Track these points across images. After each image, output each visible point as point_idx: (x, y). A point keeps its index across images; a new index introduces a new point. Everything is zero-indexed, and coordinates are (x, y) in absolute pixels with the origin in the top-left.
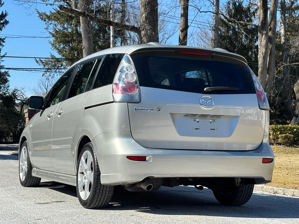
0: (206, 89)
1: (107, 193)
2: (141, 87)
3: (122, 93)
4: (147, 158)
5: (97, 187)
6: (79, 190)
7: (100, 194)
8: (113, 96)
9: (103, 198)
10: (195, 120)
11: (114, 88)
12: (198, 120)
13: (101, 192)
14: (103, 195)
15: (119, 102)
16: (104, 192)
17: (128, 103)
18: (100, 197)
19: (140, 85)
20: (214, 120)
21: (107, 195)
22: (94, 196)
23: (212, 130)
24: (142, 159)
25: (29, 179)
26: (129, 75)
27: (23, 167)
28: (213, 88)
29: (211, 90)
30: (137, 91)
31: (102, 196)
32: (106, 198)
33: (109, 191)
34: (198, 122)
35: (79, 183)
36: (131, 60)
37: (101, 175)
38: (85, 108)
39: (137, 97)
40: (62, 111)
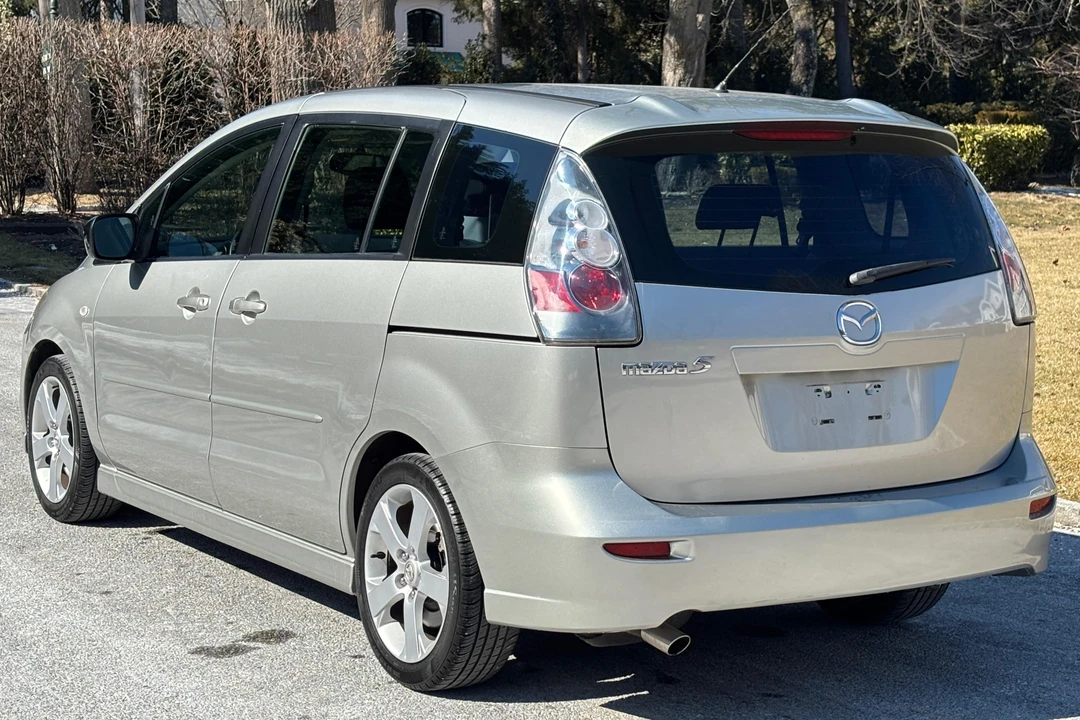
0: (859, 279)
1: (500, 643)
2: (641, 286)
3: (573, 310)
4: (675, 549)
5: (466, 628)
6: (375, 620)
7: (477, 651)
8: (536, 317)
9: (483, 660)
10: (819, 390)
11: (536, 285)
12: (827, 389)
13: (480, 643)
14: (486, 653)
15: (561, 343)
16: (490, 642)
17: (596, 347)
18: (473, 660)
19: (637, 279)
20: (877, 384)
21: (497, 651)
22: (455, 659)
23: (875, 421)
24: (659, 551)
25: (86, 500)
26: (591, 239)
27: (51, 449)
28: (879, 273)
29: (872, 280)
30: (625, 299)
31: (480, 655)
32: (493, 659)
33: (505, 638)
34: (829, 394)
35: (368, 591)
36: (592, 179)
37: (486, 591)
38: (391, 329)
39: (628, 325)
40: (262, 306)
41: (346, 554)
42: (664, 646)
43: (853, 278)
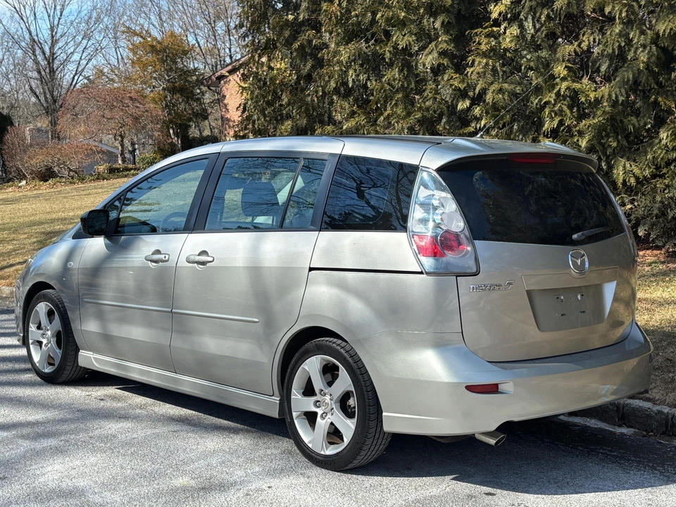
0: (578, 237)
2: (476, 242)
4: (501, 387)
8: (420, 260)
10: (558, 298)
12: (562, 297)
15: (437, 275)
17: (457, 276)
19: (475, 239)
20: (582, 294)
23: (582, 314)
24: (493, 389)
27: (43, 340)
29: (583, 237)
34: (562, 300)
36: (444, 184)
37: (384, 414)
38: (311, 269)
39: (472, 263)
40: (211, 259)
41: (273, 396)
42: (492, 442)
43: (575, 236)
